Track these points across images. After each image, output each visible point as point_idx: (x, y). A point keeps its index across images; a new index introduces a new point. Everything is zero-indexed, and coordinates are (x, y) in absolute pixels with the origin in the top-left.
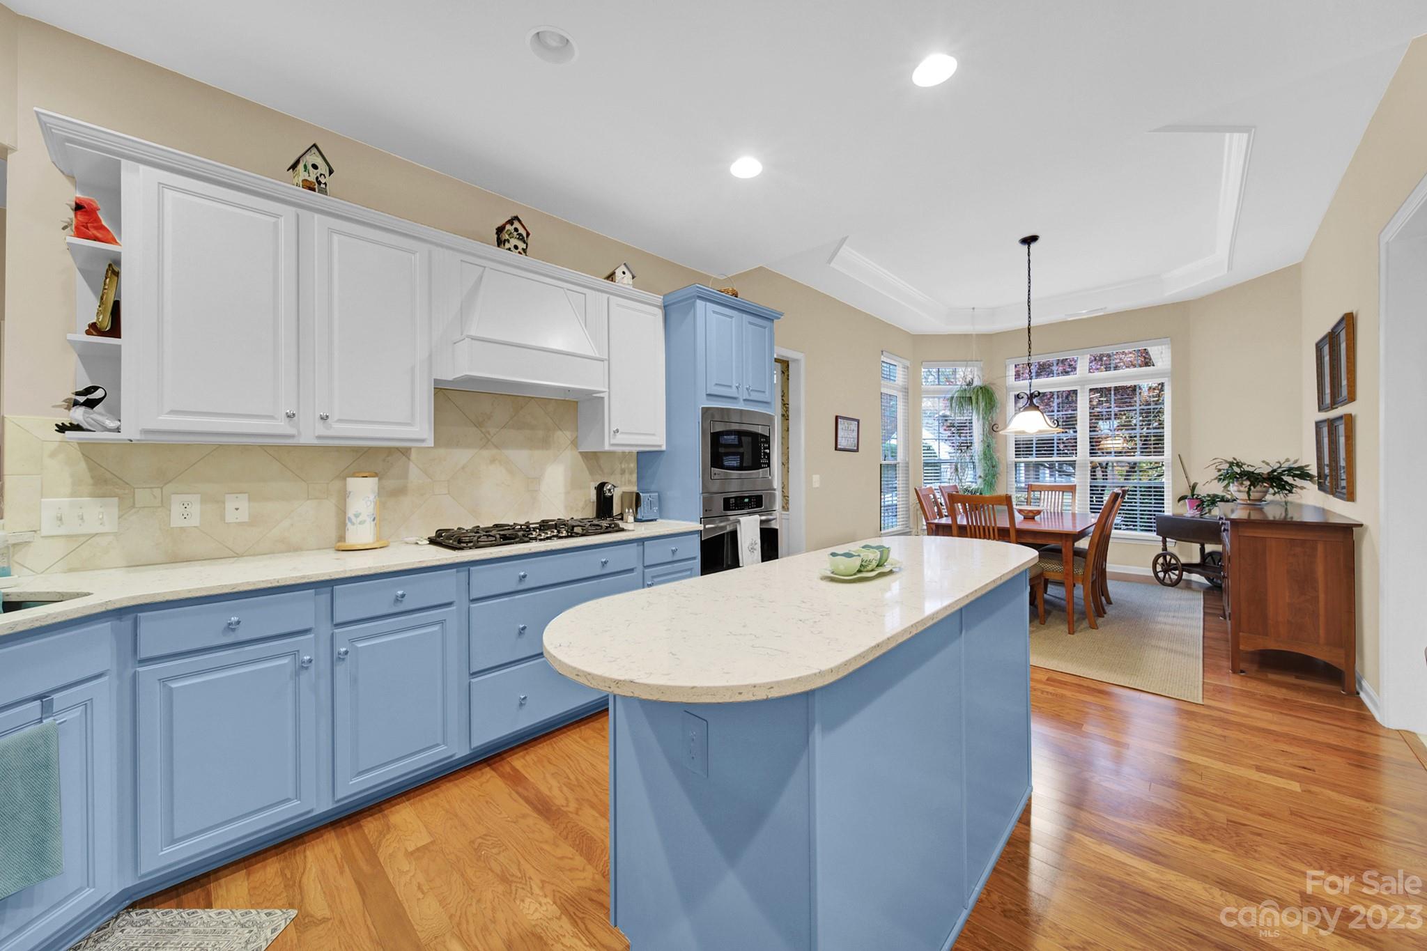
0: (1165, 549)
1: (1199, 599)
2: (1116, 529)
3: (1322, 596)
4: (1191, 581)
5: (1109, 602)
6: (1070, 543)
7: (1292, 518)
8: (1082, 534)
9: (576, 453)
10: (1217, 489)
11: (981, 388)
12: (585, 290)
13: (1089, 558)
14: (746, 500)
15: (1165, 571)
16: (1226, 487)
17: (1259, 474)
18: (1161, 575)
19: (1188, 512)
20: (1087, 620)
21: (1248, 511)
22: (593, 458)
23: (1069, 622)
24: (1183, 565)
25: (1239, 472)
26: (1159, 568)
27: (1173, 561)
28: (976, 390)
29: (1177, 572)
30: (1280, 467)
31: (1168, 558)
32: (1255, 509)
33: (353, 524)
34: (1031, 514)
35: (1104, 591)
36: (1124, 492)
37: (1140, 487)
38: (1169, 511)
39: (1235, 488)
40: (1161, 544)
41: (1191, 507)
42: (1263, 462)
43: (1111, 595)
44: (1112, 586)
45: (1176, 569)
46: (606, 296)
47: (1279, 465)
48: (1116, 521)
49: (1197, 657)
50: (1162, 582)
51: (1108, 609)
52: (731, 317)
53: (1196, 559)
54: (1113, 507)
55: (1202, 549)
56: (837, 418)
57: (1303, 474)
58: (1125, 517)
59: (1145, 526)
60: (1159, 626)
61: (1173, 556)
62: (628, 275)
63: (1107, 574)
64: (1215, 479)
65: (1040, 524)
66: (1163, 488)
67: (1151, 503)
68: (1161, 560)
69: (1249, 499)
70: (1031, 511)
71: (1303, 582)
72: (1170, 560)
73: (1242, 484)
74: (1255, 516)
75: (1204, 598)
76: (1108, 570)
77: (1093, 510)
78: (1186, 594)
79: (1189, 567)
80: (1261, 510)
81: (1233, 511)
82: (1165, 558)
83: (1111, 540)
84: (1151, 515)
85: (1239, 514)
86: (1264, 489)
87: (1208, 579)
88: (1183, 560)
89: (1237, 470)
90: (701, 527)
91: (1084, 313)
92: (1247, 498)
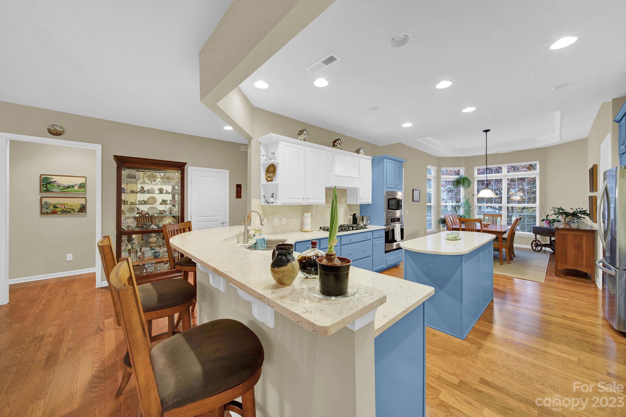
0: (536, 238)
1: (548, 256)
2: (517, 231)
3: (584, 253)
4: (546, 250)
5: (514, 256)
6: (501, 235)
7: (580, 228)
8: (505, 232)
9: (346, 204)
10: (554, 217)
11: (465, 178)
12: (354, 157)
13: (507, 240)
14: (396, 219)
15: (536, 247)
16: (557, 217)
17: (569, 213)
18: (534, 248)
19: (545, 225)
20: (507, 261)
21: (564, 225)
22: (350, 206)
23: (500, 261)
24: (543, 244)
25: (562, 212)
26: (533, 246)
27: (539, 243)
28: (463, 179)
29: (540, 247)
30: (577, 211)
31: (537, 242)
32: (568, 225)
33: (307, 225)
34: (486, 225)
35: (513, 253)
36: (521, 218)
37: (527, 216)
38: (538, 225)
39: (561, 218)
40: (535, 237)
41: (546, 224)
42: (571, 208)
43: (515, 254)
44: (516, 252)
45: (540, 246)
46: (359, 158)
47: (576, 210)
48: (517, 228)
49: (544, 272)
50: (535, 250)
51: (514, 258)
52: (392, 163)
53: (548, 243)
54: (516, 223)
55: (551, 239)
56: (413, 190)
57: (584, 213)
58: (521, 227)
59: (529, 230)
60: (532, 264)
61: (539, 241)
62: (363, 151)
63: (514, 248)
64: (554, 214)
65: (490, 228)
66: (536, 216)
67: (531, 222)
68: (534, 243)
69: (565, 221)
70: (486, 224)
71: (579, 247)
72: (538, 242)
73: (563, 216)
74: (567, 227)
75: (550, 256)
76: (514, 246)
77: (508, 224)
78: (544, 255)
79: (545, 245)
80: (570, 225)
81: (560, 225)
82: (536, 242)
83: (515, 235)
84: (531, 226)
85: (561, 226)
86: (571, 218)
87: (552, 249)
88: (543, 243)
89: (561, 211)
90: (385, 227)
91: (505, 150)
92: (564, 221)
